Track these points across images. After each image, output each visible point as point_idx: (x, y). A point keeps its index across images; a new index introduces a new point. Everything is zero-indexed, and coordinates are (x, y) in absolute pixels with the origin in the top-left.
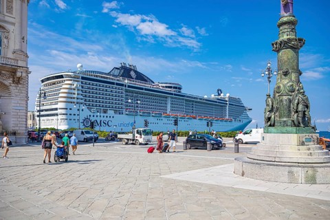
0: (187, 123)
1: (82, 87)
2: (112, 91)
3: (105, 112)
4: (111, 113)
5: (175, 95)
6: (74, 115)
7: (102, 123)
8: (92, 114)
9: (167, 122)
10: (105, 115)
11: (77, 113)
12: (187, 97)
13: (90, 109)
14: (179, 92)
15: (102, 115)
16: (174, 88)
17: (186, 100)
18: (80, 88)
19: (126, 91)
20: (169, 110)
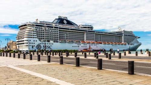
0: (96, 46)
2: (52, 31)
3: (49, 41)
4: (51, 42)
5: (88, 31)
6: (32, 43)
7: (47, 47)
8: (41, 43)
9: (84, 46)
10: (48, 43)
11: (33, 42)
12: (96, 32)
13: (40, 40)
14: (91, 30)
15: (47, 43)
16: (88, 28)
17: (95, 34)
18: (35, 30)
19: (59, 30)
20: (85, 39)
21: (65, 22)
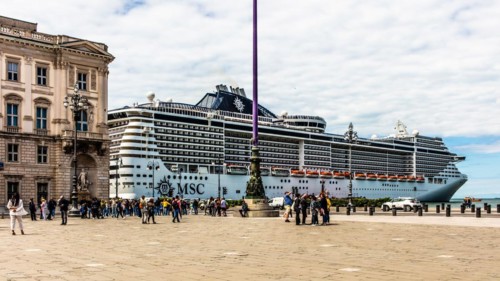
0: (335, 186)
1: (156, 130)
2: (203, 136)
3: (193, 169)
4: (203, 171)
5: (313, 137)
6: (145, 176)
7: (189, 190)
8: (172, 174)
9: (299, 185)
10: (194, 175)
11: (149, 172)
12: (336, 139)
13: (168, 167)
14: (321, 131)
15: (188, 174)
16: (312, 124)
17: (334, 146)
18: (153, 132)
19: (227, 134)
20: (302, 164)
21: (238, 104)
